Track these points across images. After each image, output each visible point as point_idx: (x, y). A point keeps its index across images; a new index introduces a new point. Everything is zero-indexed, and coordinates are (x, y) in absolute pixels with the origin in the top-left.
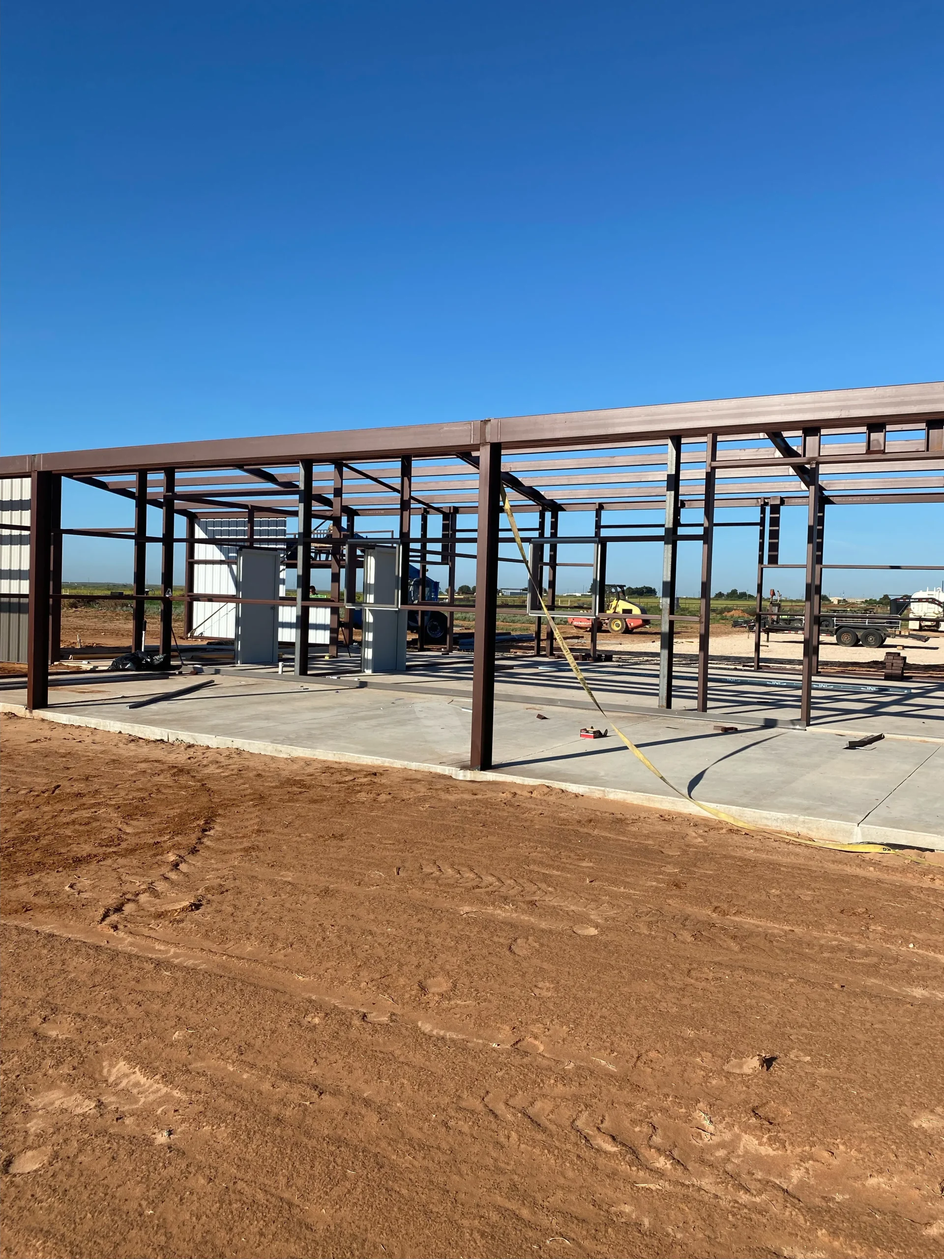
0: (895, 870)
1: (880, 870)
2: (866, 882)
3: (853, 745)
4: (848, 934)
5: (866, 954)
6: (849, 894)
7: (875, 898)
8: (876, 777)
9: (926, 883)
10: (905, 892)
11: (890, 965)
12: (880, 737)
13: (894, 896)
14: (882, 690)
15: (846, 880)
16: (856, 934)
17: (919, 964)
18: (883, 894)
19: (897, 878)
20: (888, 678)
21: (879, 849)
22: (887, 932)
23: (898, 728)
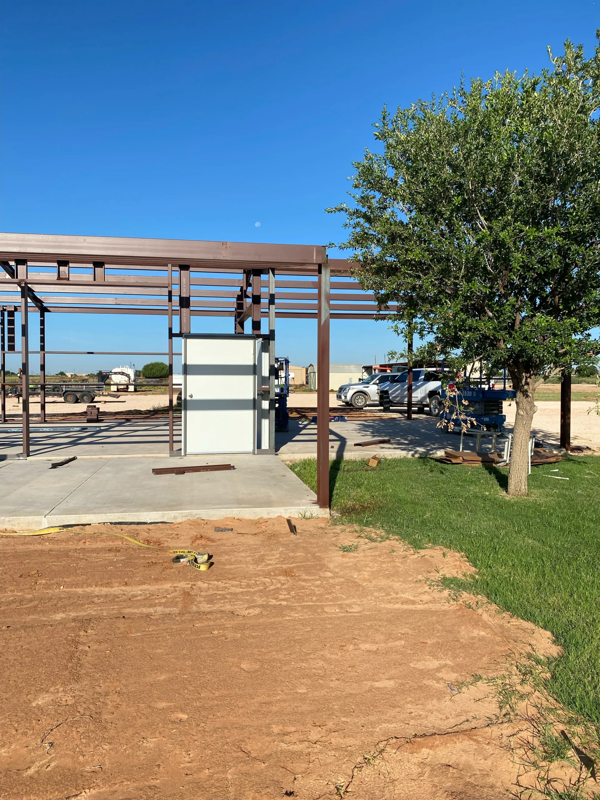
0: (62, 541)
1: (53, 543)
2: (41, 553)
3: (55, 466)
4: (21, 590)
5: (31, 600)
6: (28, 563)
7: (44, 562)
8: (65, 484)
9: (81, 545)
10: (66, 554)
11: (45, 603)
12: (74, 459)
13: (58, 558)
14: (84, 429)
15: (28, 554)
16: (27, 589)
17: (64, 598)
18: (51, 558)
19: (63, 546)
20: (89, 421)
21: (57, 530)
22: (48, 582)
23: (86, 451)
